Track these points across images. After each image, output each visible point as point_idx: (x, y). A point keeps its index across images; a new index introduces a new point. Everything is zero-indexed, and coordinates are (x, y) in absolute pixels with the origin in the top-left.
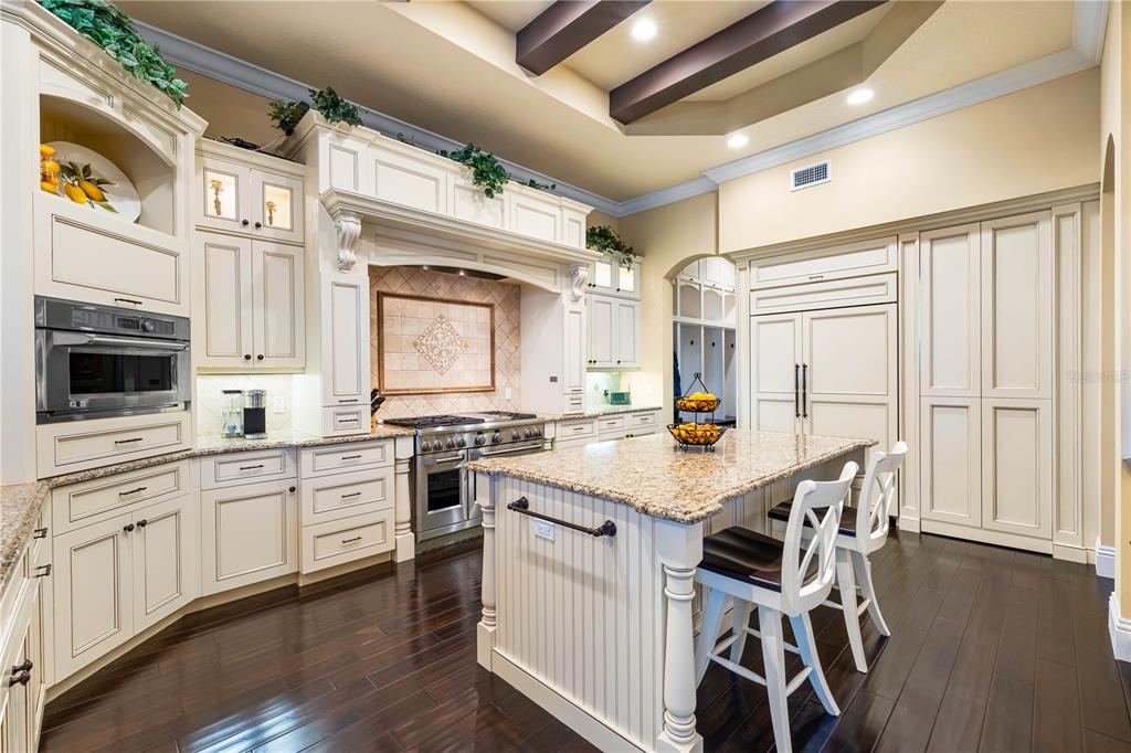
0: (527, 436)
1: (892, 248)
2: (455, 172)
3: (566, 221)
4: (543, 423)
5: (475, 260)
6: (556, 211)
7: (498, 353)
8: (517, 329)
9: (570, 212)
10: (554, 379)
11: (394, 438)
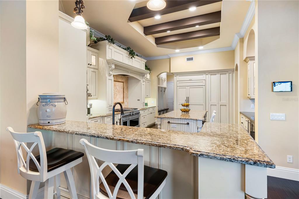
0: (135, 114)
1: (204, 75)
2: (126, 53)
3: (142, 63)
4: (139, 110)
5: (128, 73)
6: (140, 61)
7: (124, 93)
8: (127, 88)
9: (143, 62)
10: (139, 100)
11: (118, 114)
